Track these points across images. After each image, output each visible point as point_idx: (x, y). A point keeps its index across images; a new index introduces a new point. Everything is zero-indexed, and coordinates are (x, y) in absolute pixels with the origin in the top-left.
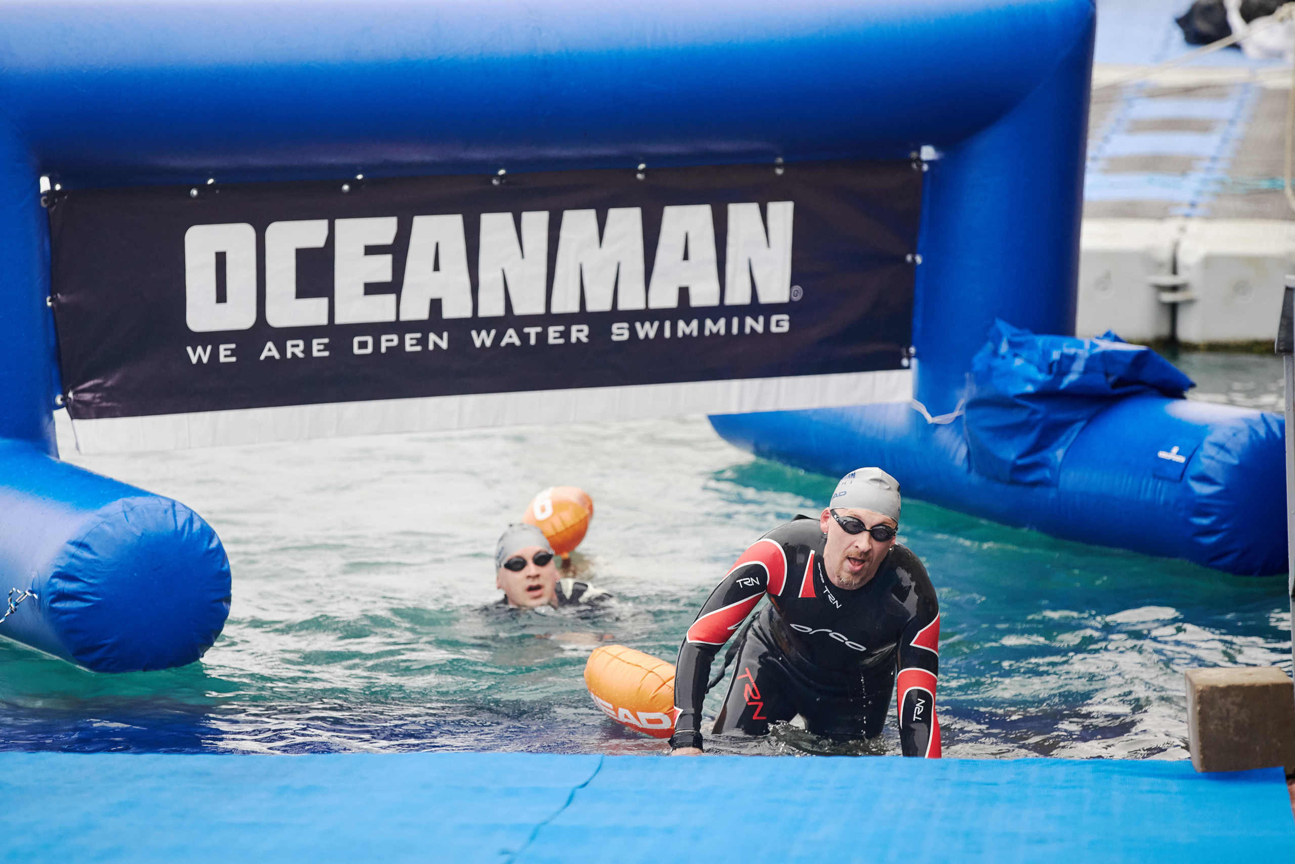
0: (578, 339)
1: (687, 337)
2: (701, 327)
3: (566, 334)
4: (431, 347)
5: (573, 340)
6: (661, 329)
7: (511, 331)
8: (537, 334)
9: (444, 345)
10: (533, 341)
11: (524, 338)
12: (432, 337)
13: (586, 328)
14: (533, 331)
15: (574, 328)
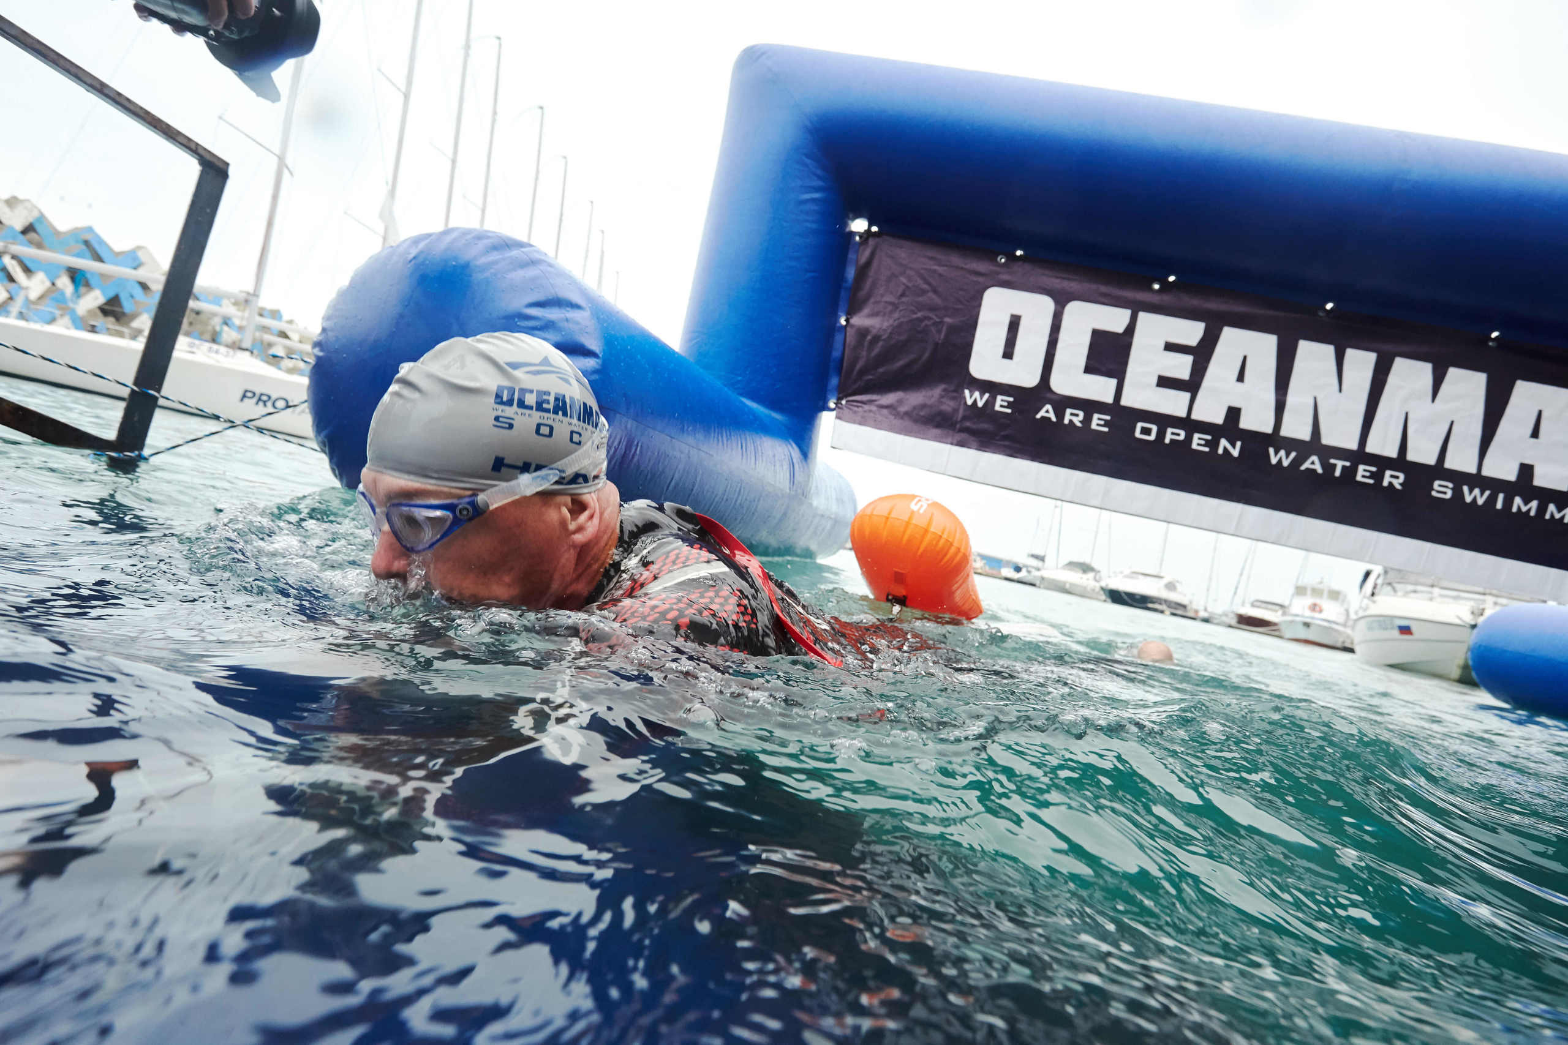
0: (1390, 483)
1: (1523, 516)
2: (1542, 509)
3: (1378, 476)
4: (1220, 451)
5: (1385, 483)
6: (1492, 500)
7: (1314, 458)
8: (1344, 467)
9: (1235, 453)
10: (1338, 473)
11: (1329, 468)
12: (1224, 443)
13: (1402, 476)
14: (1340, 464)
15: (1388, 473)
